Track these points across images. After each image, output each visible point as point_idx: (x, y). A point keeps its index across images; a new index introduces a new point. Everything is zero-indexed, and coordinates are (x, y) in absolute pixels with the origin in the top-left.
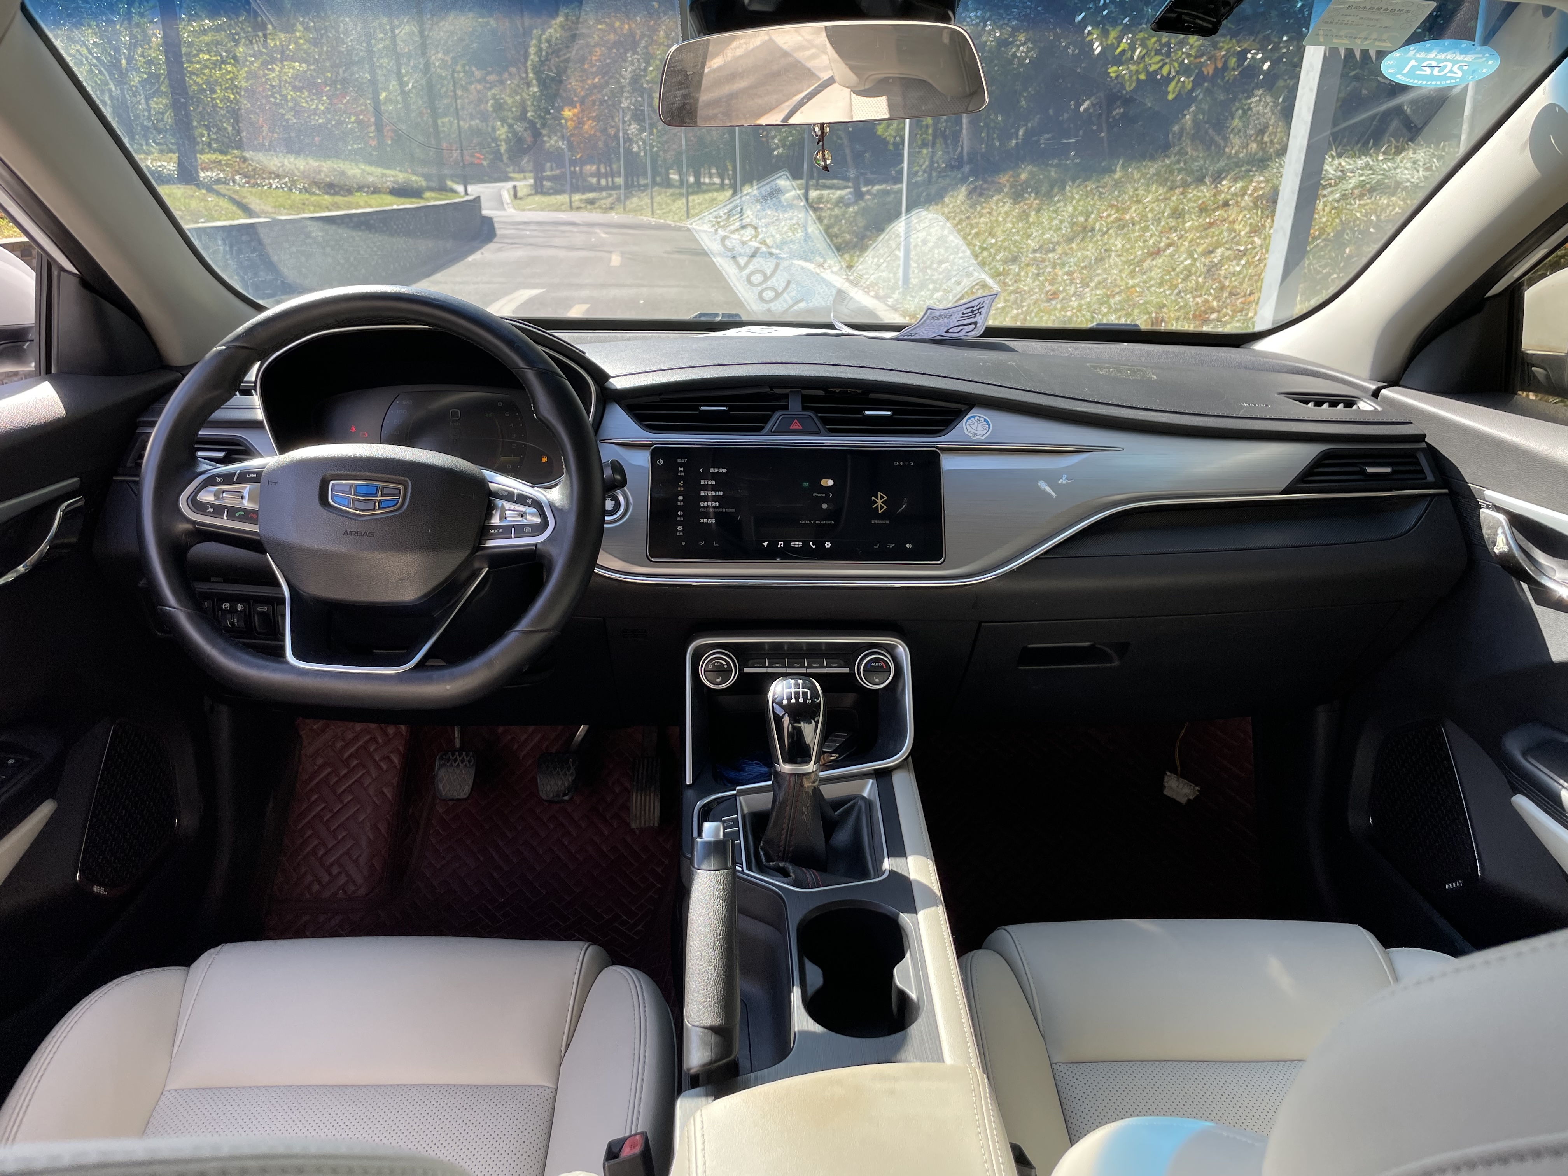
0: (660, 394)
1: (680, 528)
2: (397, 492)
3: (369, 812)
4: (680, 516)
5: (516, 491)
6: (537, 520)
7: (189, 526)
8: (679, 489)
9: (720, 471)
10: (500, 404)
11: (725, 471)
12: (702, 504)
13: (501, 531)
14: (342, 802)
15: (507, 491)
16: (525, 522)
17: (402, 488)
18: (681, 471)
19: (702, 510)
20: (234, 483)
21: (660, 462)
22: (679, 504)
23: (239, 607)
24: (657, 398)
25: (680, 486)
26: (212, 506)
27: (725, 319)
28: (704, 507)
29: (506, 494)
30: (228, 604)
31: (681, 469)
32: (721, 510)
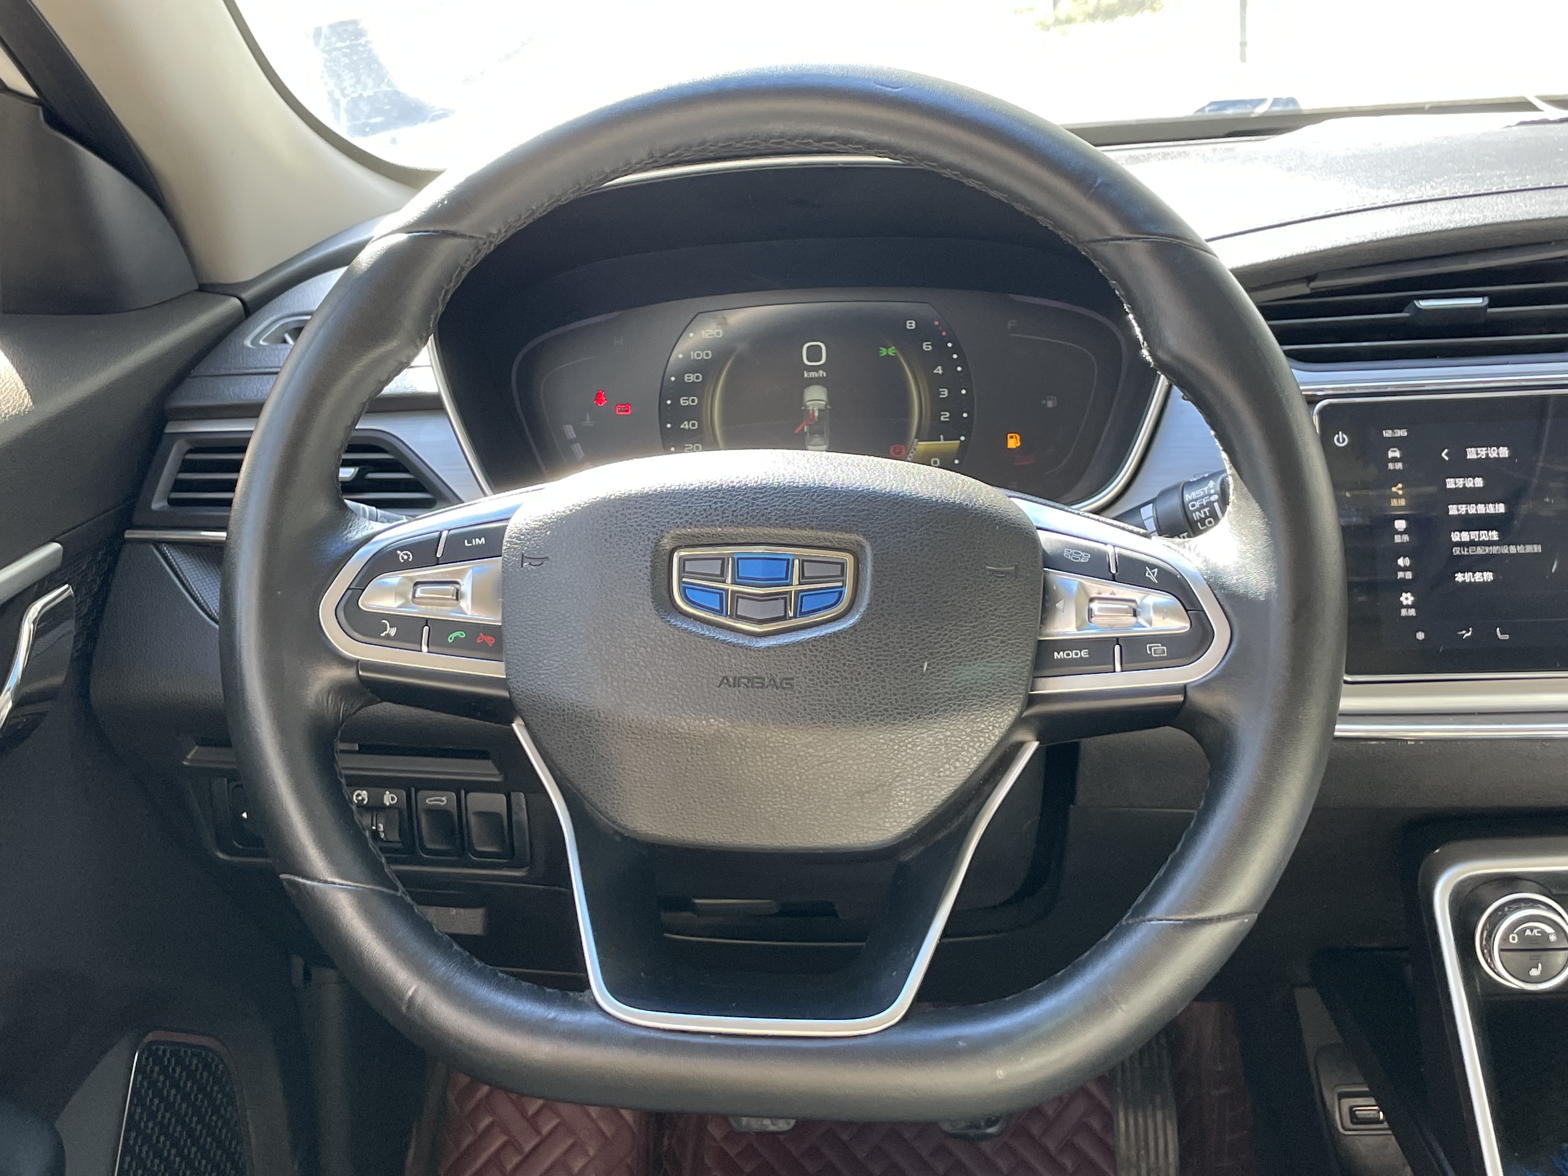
0: (1310, 279)
1: (1407, 598)
2: (836, 570)
3: (591, 1152)
4: (1405, 569)
5: (1109, 549)
6: (1179, 625)
7: (349, 674)
8: (1394, 503)
9: (1493, 453)
10: (911, 325)
11: (1504, 452)
12: (1456, 537)
13: (1084, 654)
14: (538, 1131)
15: (1086, 550)
16: (1148, 630)
17: (849, 559)
18: (1395, 460)
19: (1456, 551)
20: (437, 563)
21: (1341, 440)
22: (1398, 539)
23: (388, 799)
24: (1303, 289)
25: (1397, 496)
26: (395, 619)
27: (1277, 109)
28: (1461, 544)
29: (1084, 559)
30: (364, 793)
31: (1394, 453)
32: (1505, 550)
